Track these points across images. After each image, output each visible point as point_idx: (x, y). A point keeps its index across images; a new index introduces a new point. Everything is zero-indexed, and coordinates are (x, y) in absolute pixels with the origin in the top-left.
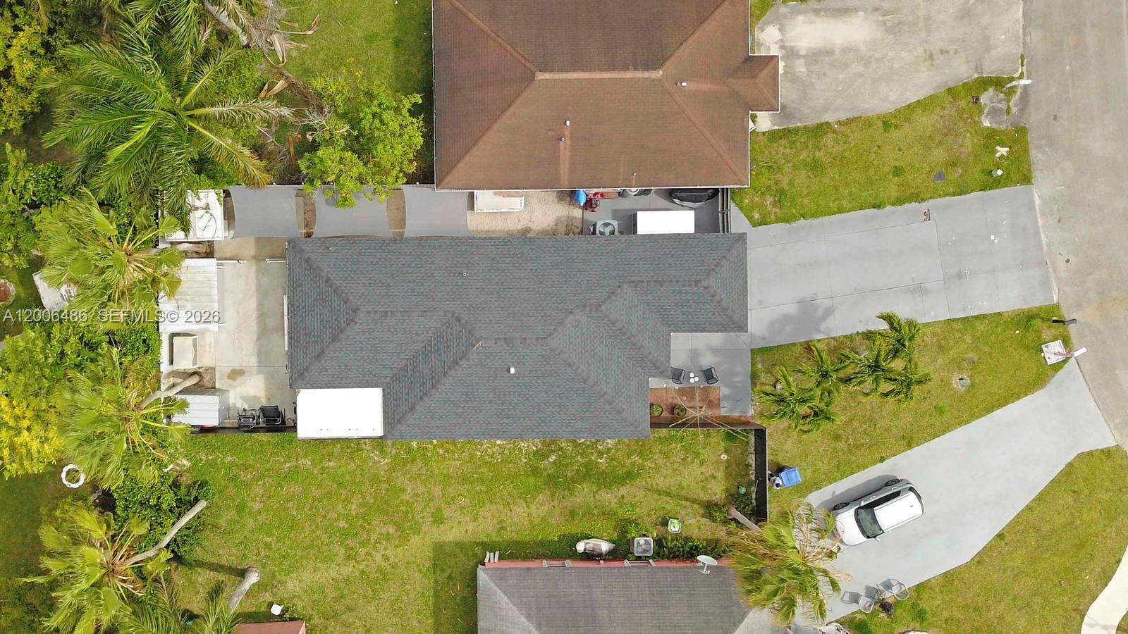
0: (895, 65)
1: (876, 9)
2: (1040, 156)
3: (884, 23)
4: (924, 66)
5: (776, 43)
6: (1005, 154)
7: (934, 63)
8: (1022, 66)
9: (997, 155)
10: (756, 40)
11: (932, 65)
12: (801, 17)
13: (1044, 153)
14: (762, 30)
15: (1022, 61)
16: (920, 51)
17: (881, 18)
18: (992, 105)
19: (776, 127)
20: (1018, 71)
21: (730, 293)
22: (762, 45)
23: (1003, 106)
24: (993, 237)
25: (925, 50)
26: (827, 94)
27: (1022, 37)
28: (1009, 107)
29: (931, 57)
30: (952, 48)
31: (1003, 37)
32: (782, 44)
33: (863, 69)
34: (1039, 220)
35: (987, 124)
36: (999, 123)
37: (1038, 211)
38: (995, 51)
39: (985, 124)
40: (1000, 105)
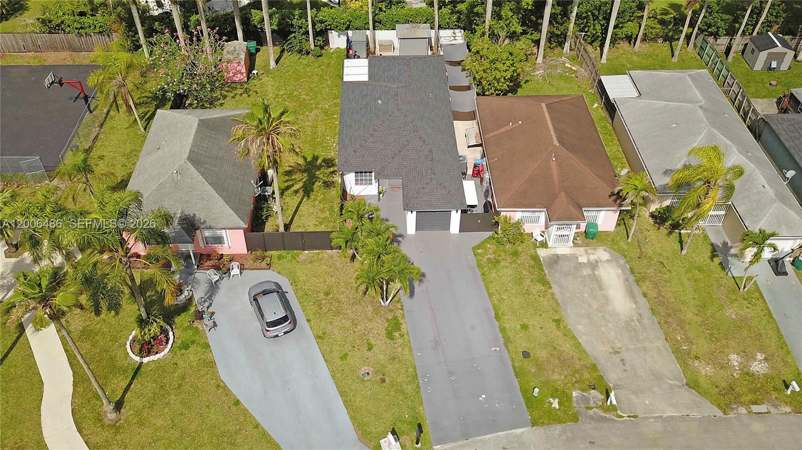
0: (603, 328)
1: (640, 315)
2: (557, 432)
3: (633, 320)
4: (608, 348)
5: (598, 258)
6: (553, 406)
7: (613, 354)
8: (628, 416)
9: (551, 399)
10: (597, 248)
11: (611, 353)
12: (620, 271)
13: (560, 435)
14: (605, 251)
15: (633, 417)
16: (619, 345)
17: (635, 318)
18: (591, 398)
19: (541, 259)
20: (623, 413)
21: (428, 195)
22: (595, 251)
23: (592, 404)
24: (484, 396)
25: (620, 348)
26: (572, 288)
27: (652, 416)
28: (592, 408)
29: (616, 352)
30: (627, 367)
31: (648, 403)
32: (599, 261)
33: (595, 308)
34: (503, 433)
35: (574, 394)
36: (577, 402)
37: (510, 432)
38: (634, 398)
39: (574, 393)
40: (592, 402)
